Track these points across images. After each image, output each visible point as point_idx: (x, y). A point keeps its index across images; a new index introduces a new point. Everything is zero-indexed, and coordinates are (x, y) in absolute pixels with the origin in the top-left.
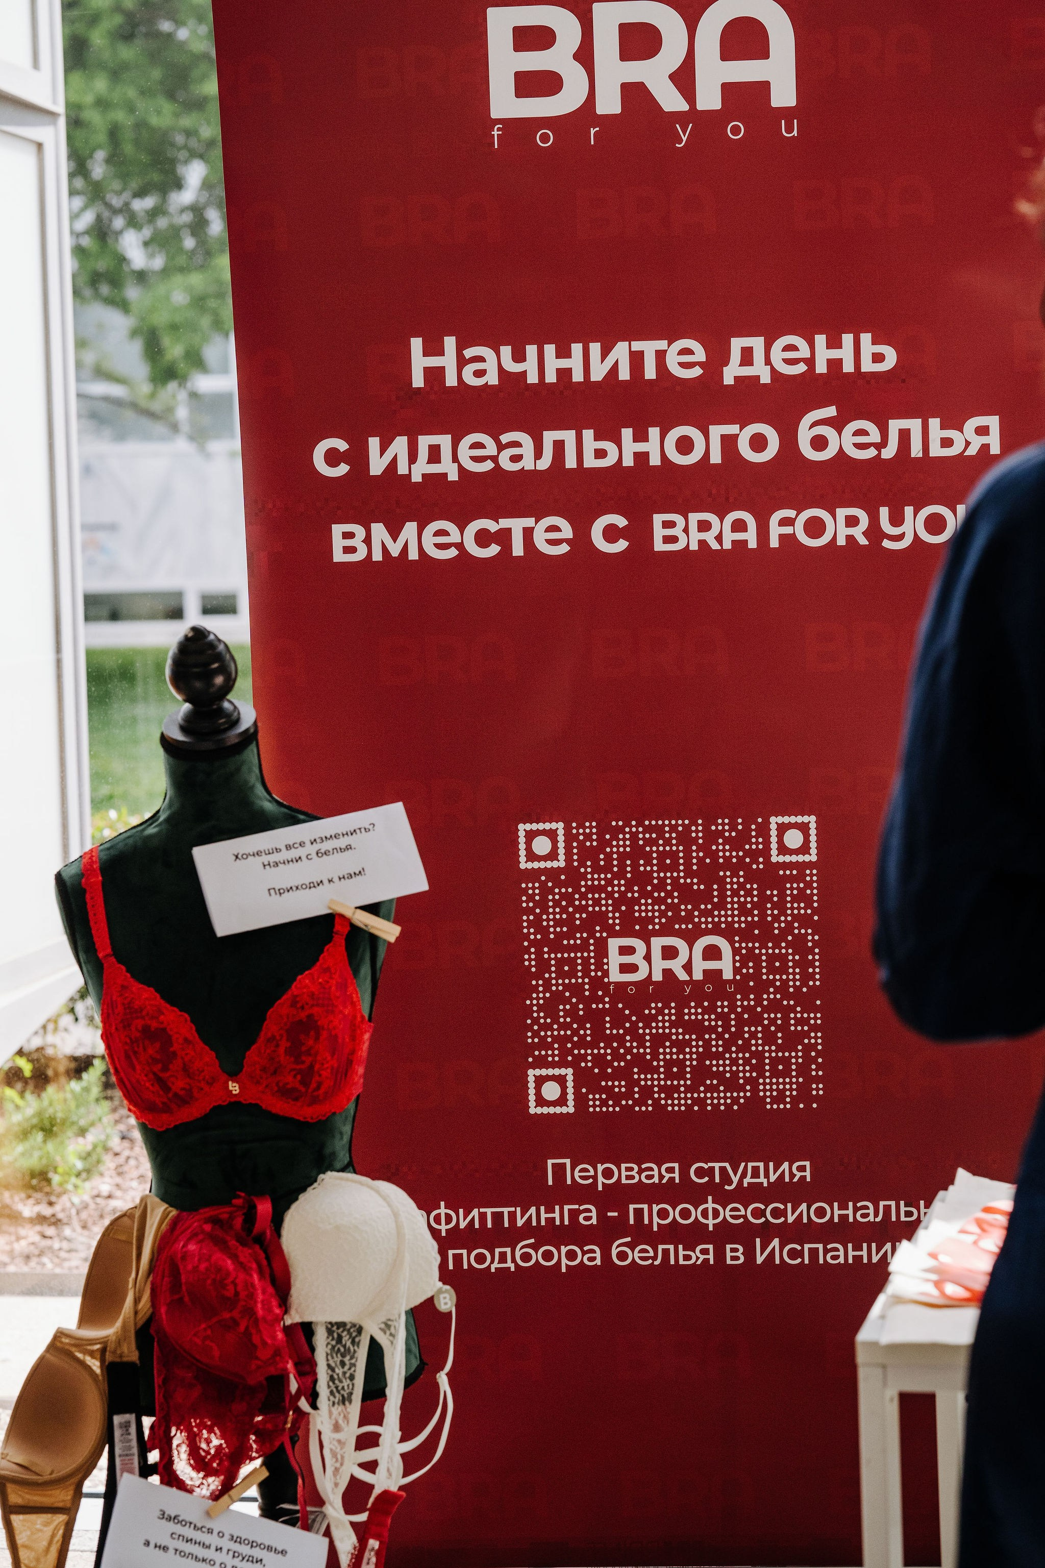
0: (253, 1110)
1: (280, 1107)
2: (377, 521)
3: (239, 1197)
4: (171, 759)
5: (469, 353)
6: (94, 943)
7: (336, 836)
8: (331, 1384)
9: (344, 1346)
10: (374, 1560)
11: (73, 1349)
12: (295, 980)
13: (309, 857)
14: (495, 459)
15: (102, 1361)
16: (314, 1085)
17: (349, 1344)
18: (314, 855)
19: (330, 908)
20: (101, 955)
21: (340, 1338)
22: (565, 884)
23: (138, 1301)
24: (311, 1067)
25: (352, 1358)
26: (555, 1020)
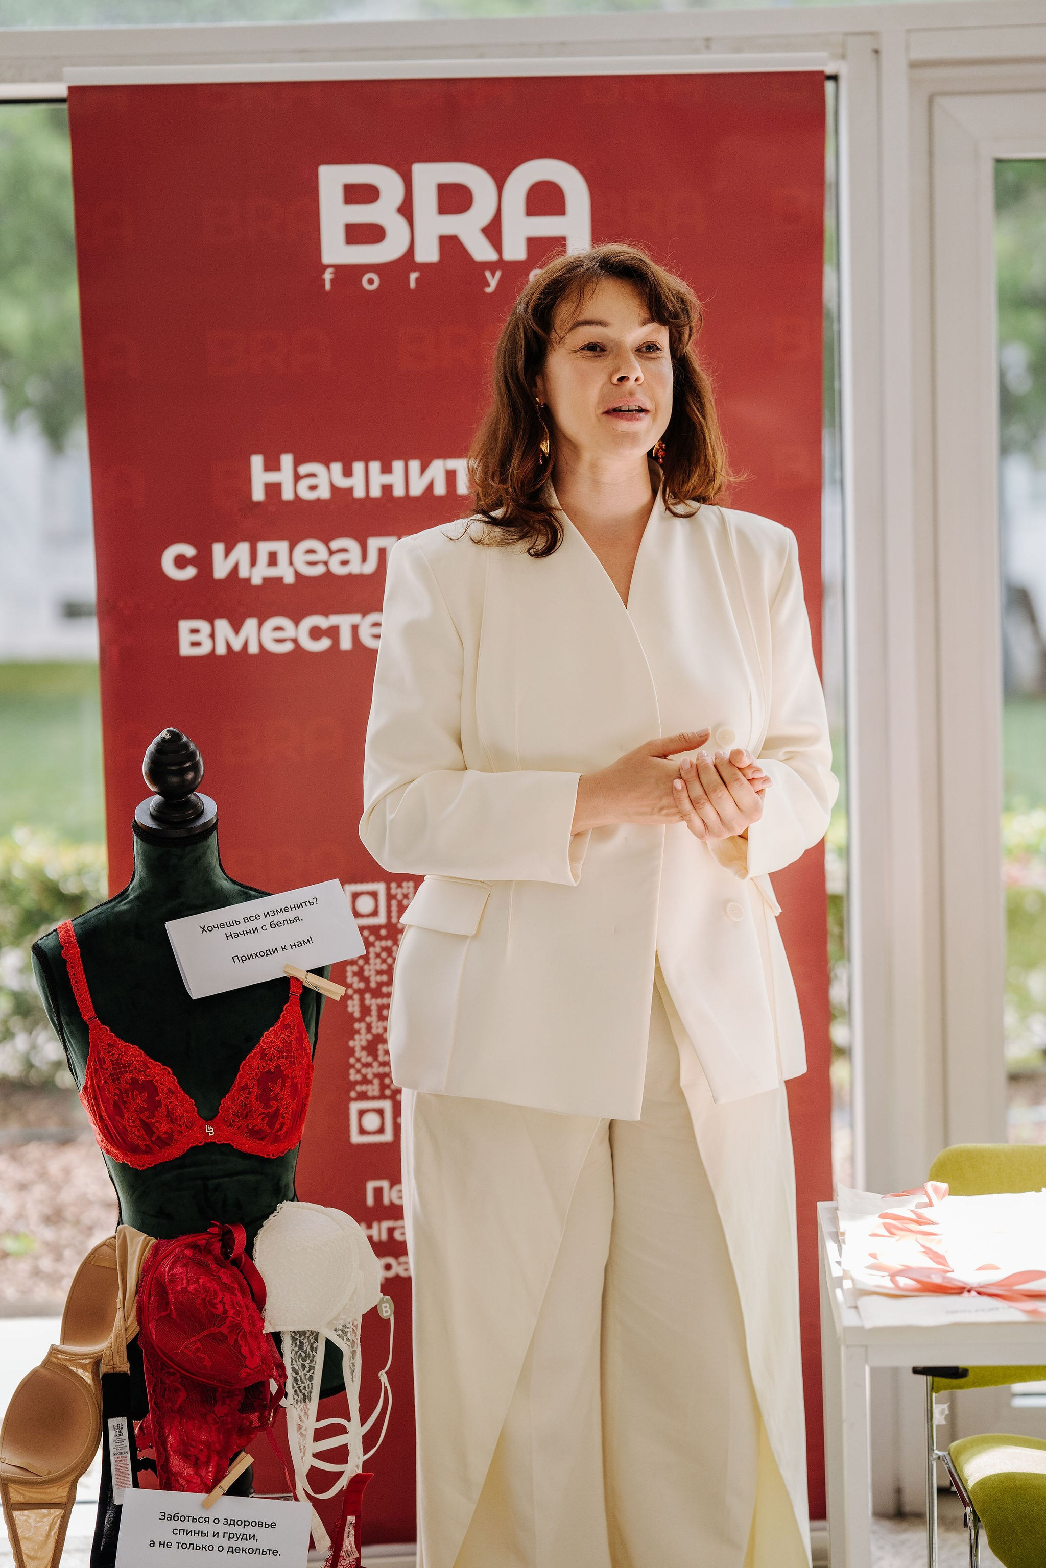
0: (226, 1149)
1: (247, 1145)
2: (221, 617)
3: (214, 1225)
4: (145, 846)
5: (304, 469)
6: (77, 1008)
7: (285, 910)
8: (295, 1384)
9: (305, 1352)
10: (353, 1532)
11: (68, 1364)
12: (262, 1036)
13: (264, 928)
14: (326, 563)
15: (95, 1372)
16: (278, 1126)
17: (309, 1350)
18: (268, 926)
19: (286, 973)
20: (85, 1018)
21: (302, 1344)
22: (386, 938)
23: (126, 1319)
24: (278, 1110)
25: (311, 1362)
26: (376, 1057)
